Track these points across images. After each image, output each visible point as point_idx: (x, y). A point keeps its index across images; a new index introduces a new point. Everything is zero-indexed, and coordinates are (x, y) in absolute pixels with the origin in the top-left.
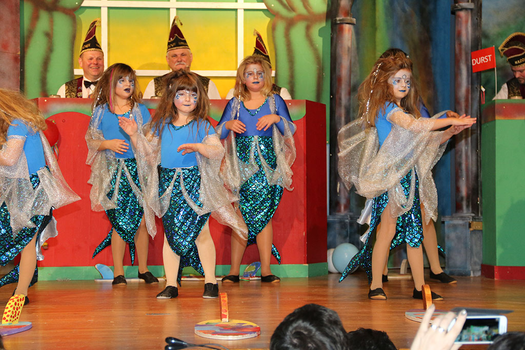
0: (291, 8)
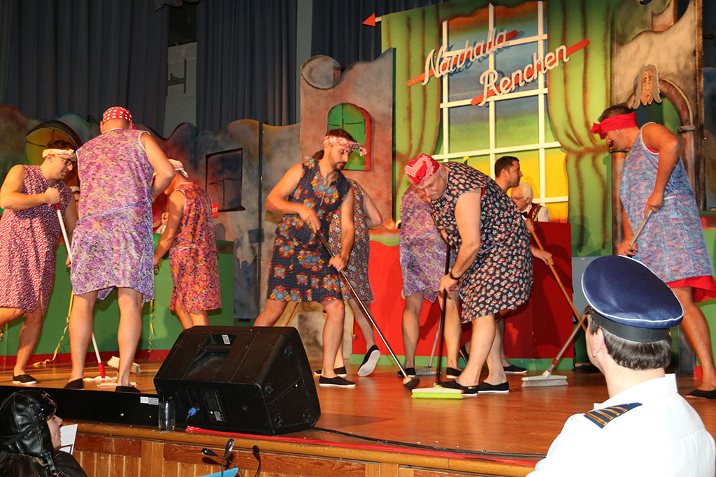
0: (580, 143)
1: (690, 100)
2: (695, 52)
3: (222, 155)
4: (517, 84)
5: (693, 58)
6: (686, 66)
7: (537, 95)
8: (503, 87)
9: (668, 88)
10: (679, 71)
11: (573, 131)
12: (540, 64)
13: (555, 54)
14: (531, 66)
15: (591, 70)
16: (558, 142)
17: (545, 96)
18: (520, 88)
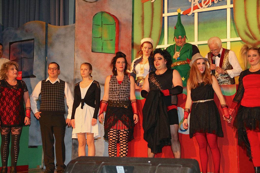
0: (254, 38)
3: (20, 43)
4: (214, 2)
7: (226, 9)
8: (204, 4)
11: (250, 30)
16: (240, 38)
17: (231, 9)
18: (215, 5)
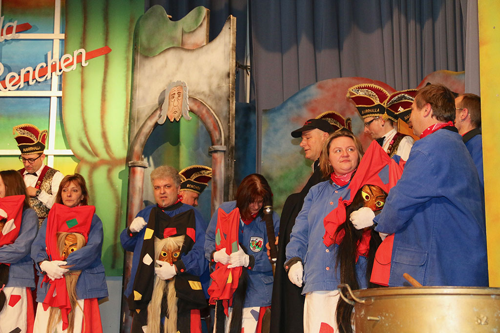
1: (222, 121)
2: (228, 75)
4: (28, 82)
5: (227, 80)
6: (219, 87)
7: (50, 97)
8: (10, 83)
9: (198, 107)
10: (211, 91)
11: (89, 139)
12: (56, 64)
13: (73, 57)
14: (45, 65)
15: (110, 78)
16: (71, 150)
17: (58, 99)
18: (30, 87)
